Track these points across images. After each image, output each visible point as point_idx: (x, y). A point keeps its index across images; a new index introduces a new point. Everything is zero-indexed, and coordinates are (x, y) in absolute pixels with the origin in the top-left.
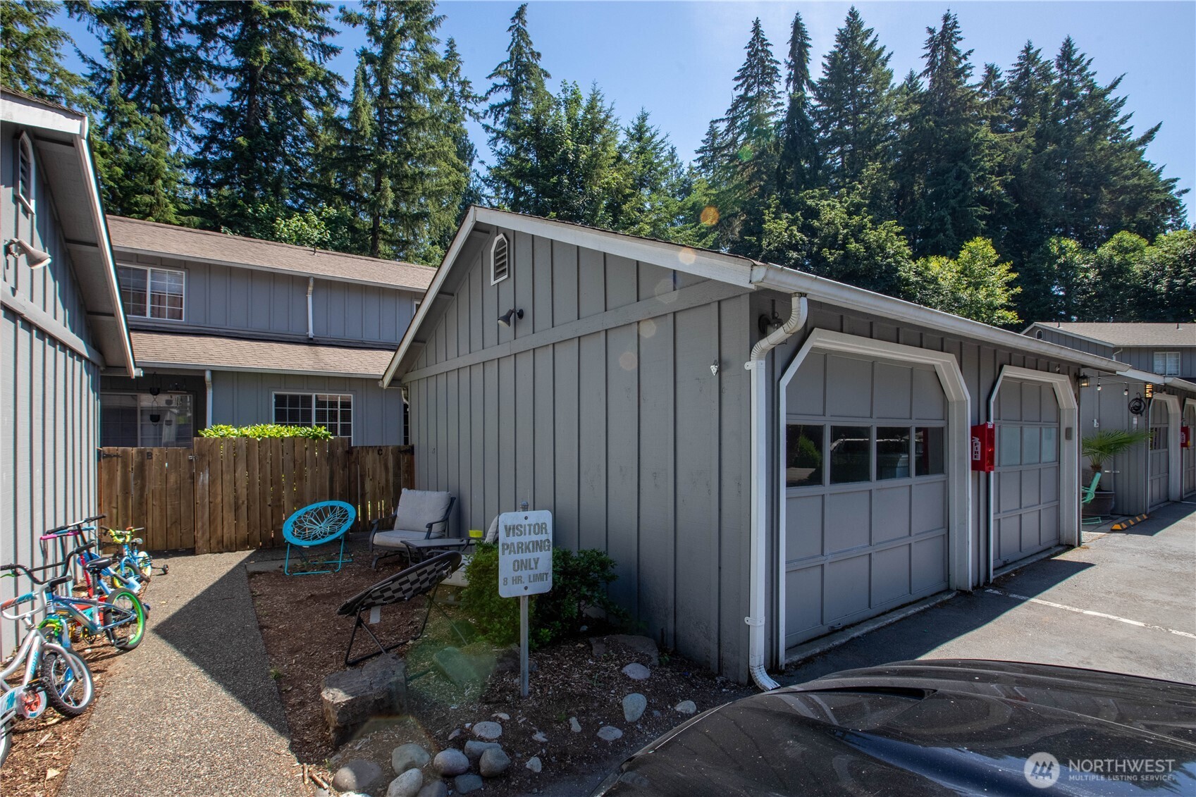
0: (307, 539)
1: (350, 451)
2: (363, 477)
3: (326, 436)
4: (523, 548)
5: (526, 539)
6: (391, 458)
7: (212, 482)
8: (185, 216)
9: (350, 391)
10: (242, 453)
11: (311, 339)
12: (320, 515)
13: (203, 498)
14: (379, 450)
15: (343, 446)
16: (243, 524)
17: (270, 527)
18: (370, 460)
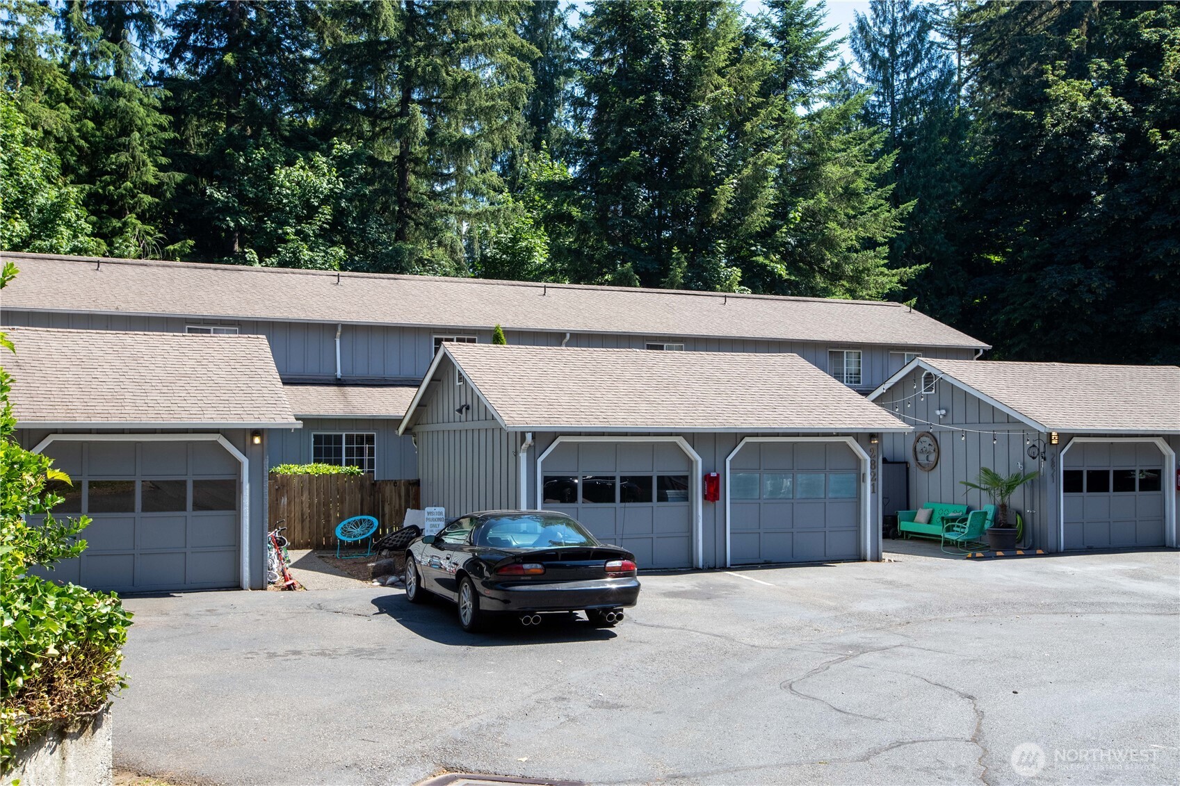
0: (350, 537)
1: (374, 484)
2: (383, 502)
3: (358, 473)
4: (434, 520)
5: (435, 517)
6: (403, 488)
7: (289, 503)
8: (165, 172)
9: (374, 430)
10: (307, 484)
11: (340, 379)
12: (357, 524)
13: (283, 513)
14: (395, 483)
15: (370, 480)
16: (307, 532)
17: (322, 534)
18: (388, 490)
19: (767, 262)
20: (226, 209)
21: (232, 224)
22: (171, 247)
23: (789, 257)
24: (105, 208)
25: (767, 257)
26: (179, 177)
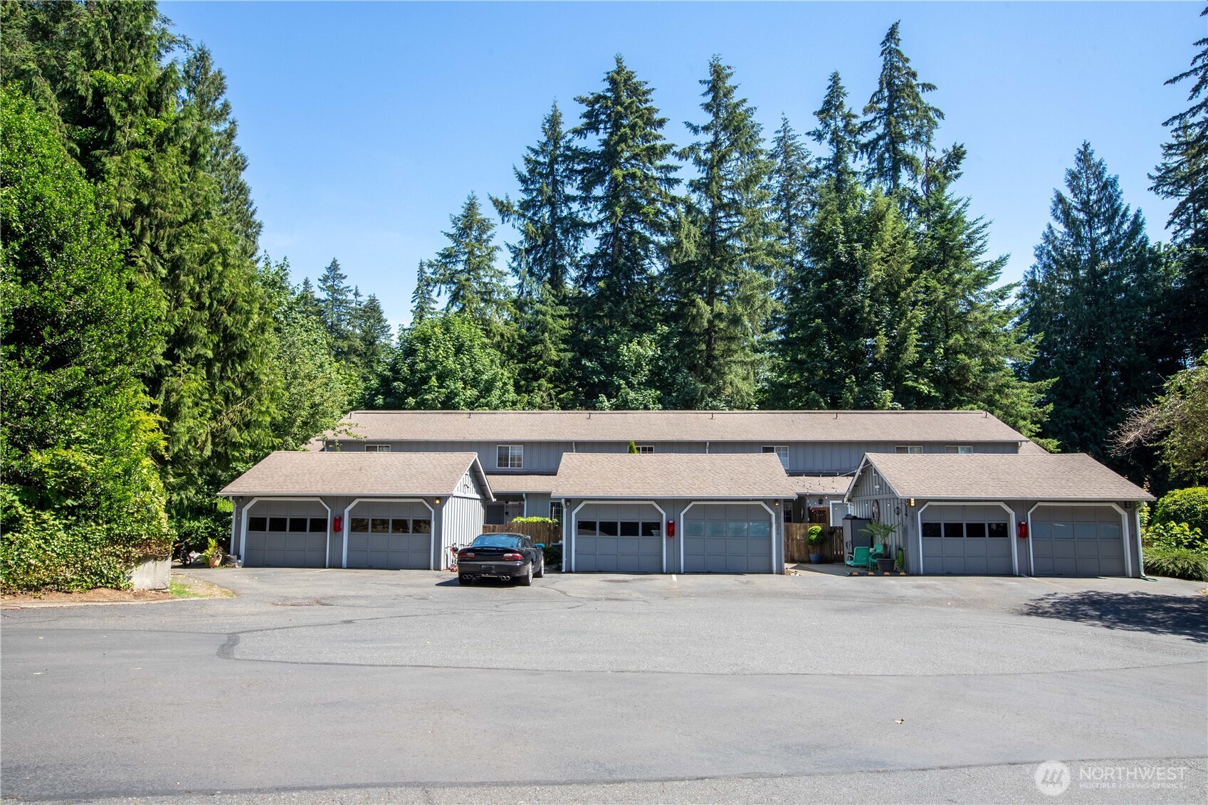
8: (562, 353)
19: (915, 385)
20: (594, 372)
21: (596, 380)
22: (562, 396)
23: (936, 381)
24: (531, 376)
25: (916, 380)
26: (570, 355)
